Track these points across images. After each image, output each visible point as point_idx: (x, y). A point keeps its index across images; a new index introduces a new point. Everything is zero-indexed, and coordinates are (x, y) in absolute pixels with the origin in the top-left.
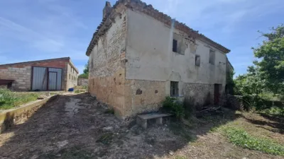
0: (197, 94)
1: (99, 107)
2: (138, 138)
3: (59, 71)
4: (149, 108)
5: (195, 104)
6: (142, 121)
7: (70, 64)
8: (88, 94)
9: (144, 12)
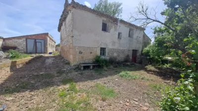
0: (119, 56)
1: (64, 62)
2: (76, 73)
3: (43, 41)
4: (87, 61)
5: (117, 60)
6: (81, 66)
7: (49, 37)
8: (60, 56)
9: (82, 9)
